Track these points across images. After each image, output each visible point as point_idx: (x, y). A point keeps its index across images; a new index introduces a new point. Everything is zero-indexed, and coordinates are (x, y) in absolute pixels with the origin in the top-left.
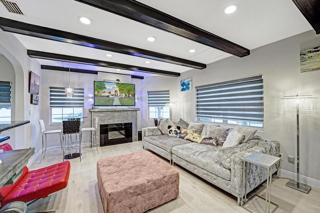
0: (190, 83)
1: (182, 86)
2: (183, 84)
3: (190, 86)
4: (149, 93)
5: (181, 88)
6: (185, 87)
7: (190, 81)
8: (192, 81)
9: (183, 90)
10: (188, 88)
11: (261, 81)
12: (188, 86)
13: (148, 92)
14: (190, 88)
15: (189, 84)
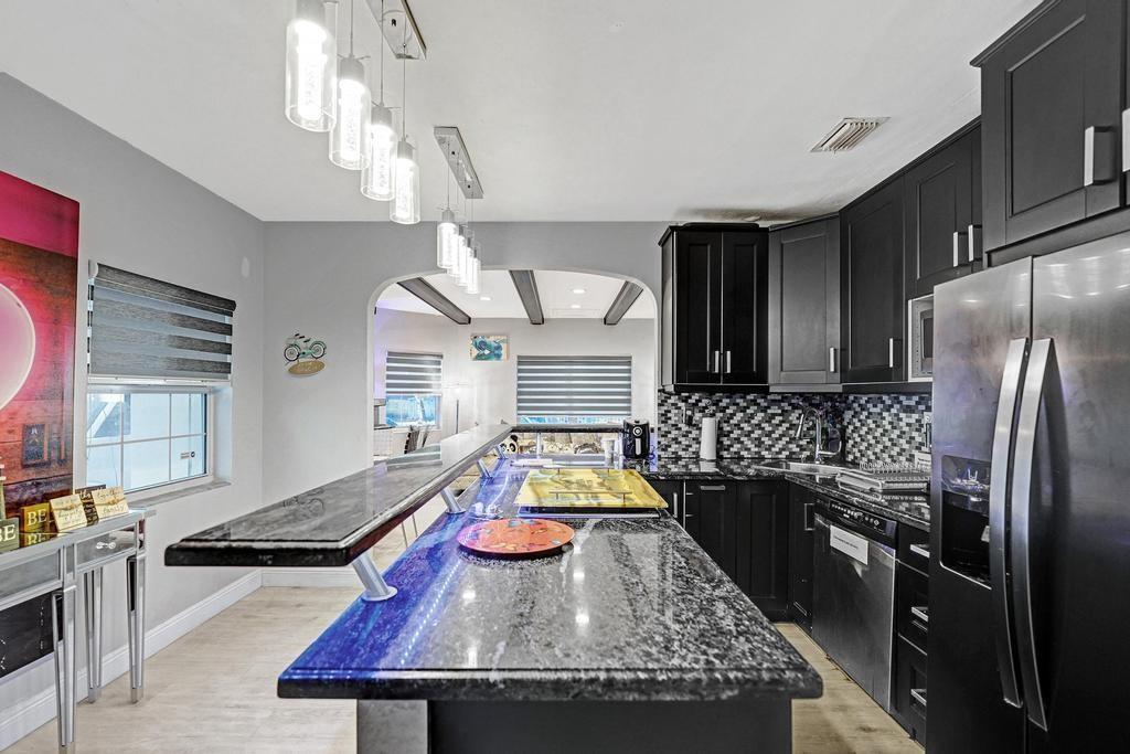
0: (504, 346)
1: (479, 348)
2: (481, 346)
3: (503, 352)
4: (393, 356)
5: (476, 352)
6: (487, 352)
7: (503, 341)
8: (507, 342)
9: (479, 357)
10: (498, 356)
11: (629, 363)
12: (496, 352)
13: (390, 354)
14: (504, 357)
15: (499, 348)
